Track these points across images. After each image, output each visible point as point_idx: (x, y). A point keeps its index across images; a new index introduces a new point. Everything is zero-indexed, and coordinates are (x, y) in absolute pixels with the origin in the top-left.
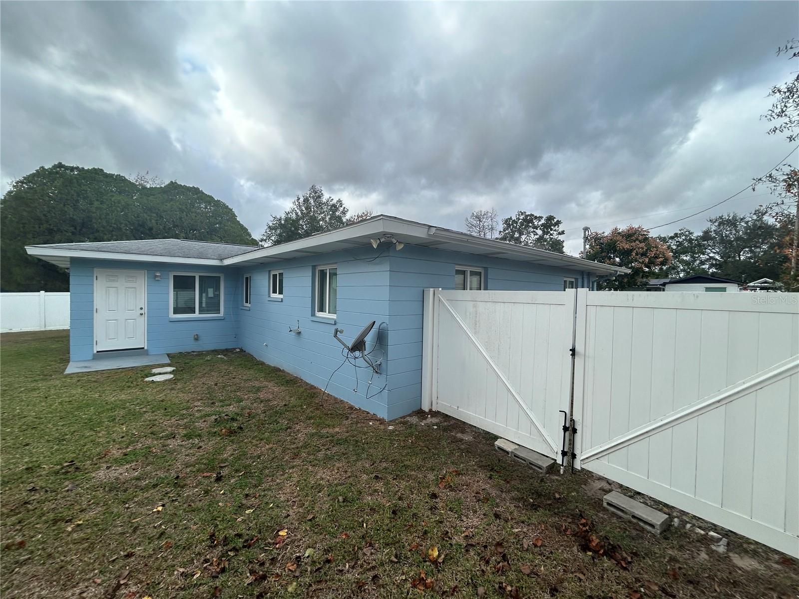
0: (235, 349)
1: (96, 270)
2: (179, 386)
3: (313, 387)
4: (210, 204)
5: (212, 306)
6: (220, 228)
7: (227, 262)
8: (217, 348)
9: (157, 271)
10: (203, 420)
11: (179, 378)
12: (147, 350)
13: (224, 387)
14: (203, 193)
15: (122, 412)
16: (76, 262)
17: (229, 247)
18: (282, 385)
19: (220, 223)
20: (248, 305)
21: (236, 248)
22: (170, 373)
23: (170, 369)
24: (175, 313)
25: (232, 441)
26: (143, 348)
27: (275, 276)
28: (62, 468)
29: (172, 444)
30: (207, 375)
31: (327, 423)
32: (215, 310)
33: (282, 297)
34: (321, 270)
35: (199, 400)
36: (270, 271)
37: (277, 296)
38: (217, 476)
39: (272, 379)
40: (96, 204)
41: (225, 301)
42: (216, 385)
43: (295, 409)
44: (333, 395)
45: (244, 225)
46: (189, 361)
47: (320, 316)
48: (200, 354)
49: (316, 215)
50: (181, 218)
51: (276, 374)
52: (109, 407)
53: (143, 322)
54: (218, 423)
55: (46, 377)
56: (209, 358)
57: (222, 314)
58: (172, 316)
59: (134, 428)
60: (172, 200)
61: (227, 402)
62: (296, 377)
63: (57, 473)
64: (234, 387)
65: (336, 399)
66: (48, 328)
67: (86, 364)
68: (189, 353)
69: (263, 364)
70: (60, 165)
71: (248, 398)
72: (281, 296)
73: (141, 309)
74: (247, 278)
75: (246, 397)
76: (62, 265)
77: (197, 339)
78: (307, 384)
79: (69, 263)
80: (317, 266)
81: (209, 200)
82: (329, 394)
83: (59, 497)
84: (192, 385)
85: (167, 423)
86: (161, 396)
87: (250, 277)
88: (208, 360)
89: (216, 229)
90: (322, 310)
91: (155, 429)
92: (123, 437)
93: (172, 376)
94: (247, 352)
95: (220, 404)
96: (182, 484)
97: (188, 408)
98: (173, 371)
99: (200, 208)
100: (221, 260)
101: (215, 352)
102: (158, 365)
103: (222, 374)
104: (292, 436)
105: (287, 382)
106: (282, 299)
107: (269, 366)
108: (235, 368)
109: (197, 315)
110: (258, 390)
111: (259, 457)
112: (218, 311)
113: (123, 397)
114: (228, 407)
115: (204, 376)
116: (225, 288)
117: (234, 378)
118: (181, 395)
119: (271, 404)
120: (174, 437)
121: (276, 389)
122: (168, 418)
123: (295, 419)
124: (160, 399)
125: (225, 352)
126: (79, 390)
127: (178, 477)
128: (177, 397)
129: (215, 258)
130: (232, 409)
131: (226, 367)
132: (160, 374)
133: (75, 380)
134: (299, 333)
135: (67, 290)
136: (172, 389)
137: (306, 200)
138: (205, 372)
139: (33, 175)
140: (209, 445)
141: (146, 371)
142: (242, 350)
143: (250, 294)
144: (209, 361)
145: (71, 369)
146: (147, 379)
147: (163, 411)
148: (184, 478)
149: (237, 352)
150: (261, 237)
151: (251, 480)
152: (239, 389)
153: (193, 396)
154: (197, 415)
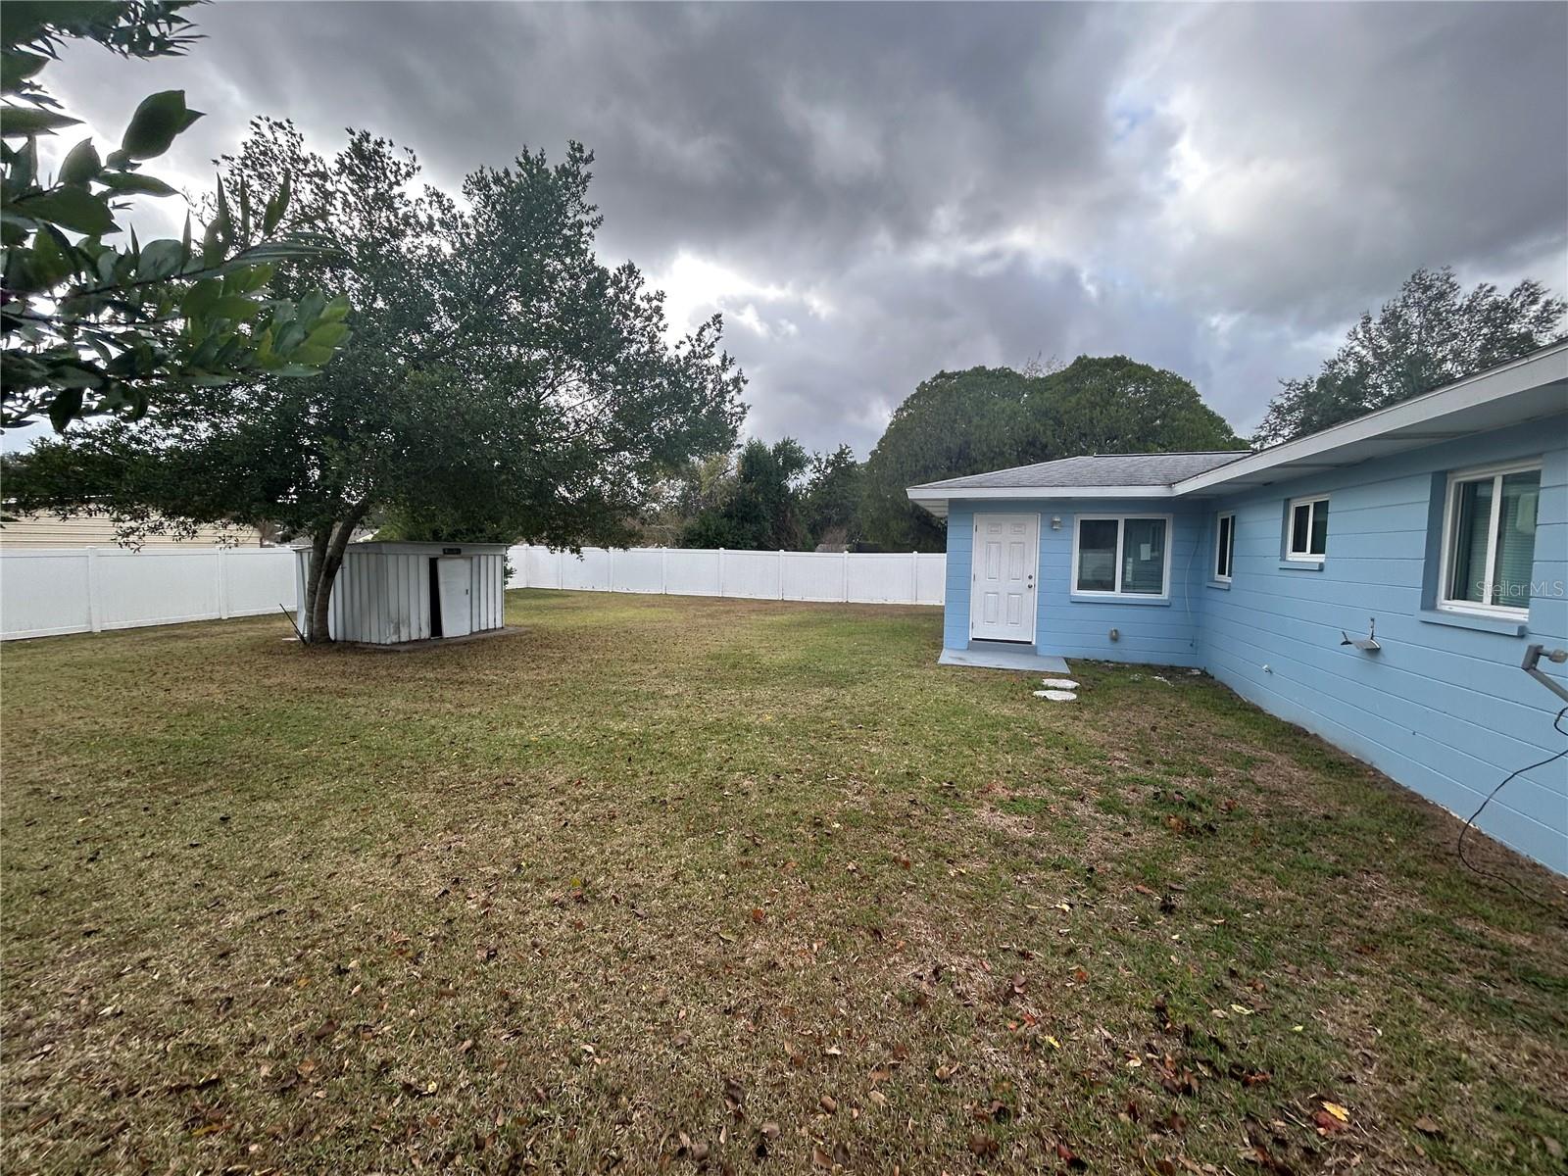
0: (1189, 669)
1: (976, 516)
2: (1086, 715)
3: (1413, 798)
4: (1144, 380)
5: (1147, 577)
6: (1162, 426)
7: (1181, 489)
8: (1151, 662)
9: (1055, 514)
10: (1132, 787)
11: (1086, 702)
12: (1035, 647)
13: (1170, 738)
14: (1132, 364)
15: (1006, 735)
16: (956, 505)
17: (1184, 459)
18: (1315, 768)
19: (1163, 416)
20: (1225, 578)
21: (1199, 459)
22: (1071, 690)
23: (1071, 684)
24: (1080, 587)
25: (1193, 848)
26: (1030, 643)
27: (1302, 513)
28: (941, 788)
29: (1081, 810)
30: (1134, 708)
31: (1477, 906)
32: (1152, 587)
33: (1322, 560)
34: (1466, 484)
35: (1122, 749)
36: (1287, 501)
37: (1307, 557)
38: (1163, 902)
39: (1285, 748)
40: (976, 420)
41: (1173, 569)
42: (1154, 729)
43: (1360, 835)
44: (1498, 838)
45: (1216, 412)
46: (1101, 676)
47: (1455, 610)
48: (1120, 668)
49: (1430, 350)
50: (1091, 420)
51: (1294, 738)
52: (989, 722)
53: (1031, 599)
54: (1160, 802)
55: (920, 664)
56: (1136, 677)
57: (1165, 595)
58: (1076, 593)
59: (1024, 763)
60: (1078, 390)
61: (1176, 769)
62: (1357, 760)
63: (936, 791)
64: (1192, 743)
65: (1508, 853)
66: (919, 603)
67: (960, 655)
68: (1100, 662)
69: (1258, 710)
70: (942, 375)
71: (1226, 774)
72: (1319, 558)
73: (1030, 577)
74: (1225, 522)
75: (1219, 769)
76: (938, 512)
77: (1115, 638)
78: (1396, 786)
79: (947, 509)
80: (1452, 471)
81: (1141, 374)
82: (1478, 833)
83: (939, 824)
84: (1107, 719)
85: (1071, 773)
86: (1058, 726)
87: (1233, 518)
88: (1134, 681)
89: (1156, 431)
90: (1466, 593)
91: (1051, 775)
92: (1009, 772)
93: (1074, 696)
94: (1217, 678)
95: (1163, 768)
96: (1099, 885)
97: (1103, 758)
98: (1076, 688)
99: (1124, 394)
100: (1170, 485)
101: (1150, 669)
102: (1053, 673)
103: (1166, 712)
104: (1351, 896)
105: (1330, 765)
106: (1321, 564)
107: (1276, 721)
108: (1192, 707)
109: (1117, 593)
110: (1250, 763)
111: (1260, 907)
112: (1158, 589)
113: (1006, 712)
114: (1179, 778)
115: (1129, 707)
116: (1175, 541)
117: (1191, 726)
118: (1091, 732)
119: (1286, 803)
120: (1082, 800)
121: (1298, 774)
122: (1071, 764)
123: (1362, 861)
124: (1058, 730)
125: (1170, 671)
126: (955, 689)
127: (1091, 870)
128: (1083, 732)
129: (1158, 482)
130: (1189, 785)
131: (1173, 701)
132: (1056, 689)
133: (949, 674)
134: (1374, 652)
135: (943, 550)
136: (1075, 718)
137: (1392, 318)
138: (1130, 701)
139: (913, 397)
140: (1148, 838)
141: (1034, 680)
142: (1205, 674)
143: (1231, 557)
144: (1138, 682)
145: (946, 657)
146: (1036, 693)
147: (1062, 751)
148: (1103, 877)
149: (1195, 676)
150: (1255, 433)
151: (1240, 946)
152: (1203, 750)
153: (1111, 739)
154: (1119, 774)
